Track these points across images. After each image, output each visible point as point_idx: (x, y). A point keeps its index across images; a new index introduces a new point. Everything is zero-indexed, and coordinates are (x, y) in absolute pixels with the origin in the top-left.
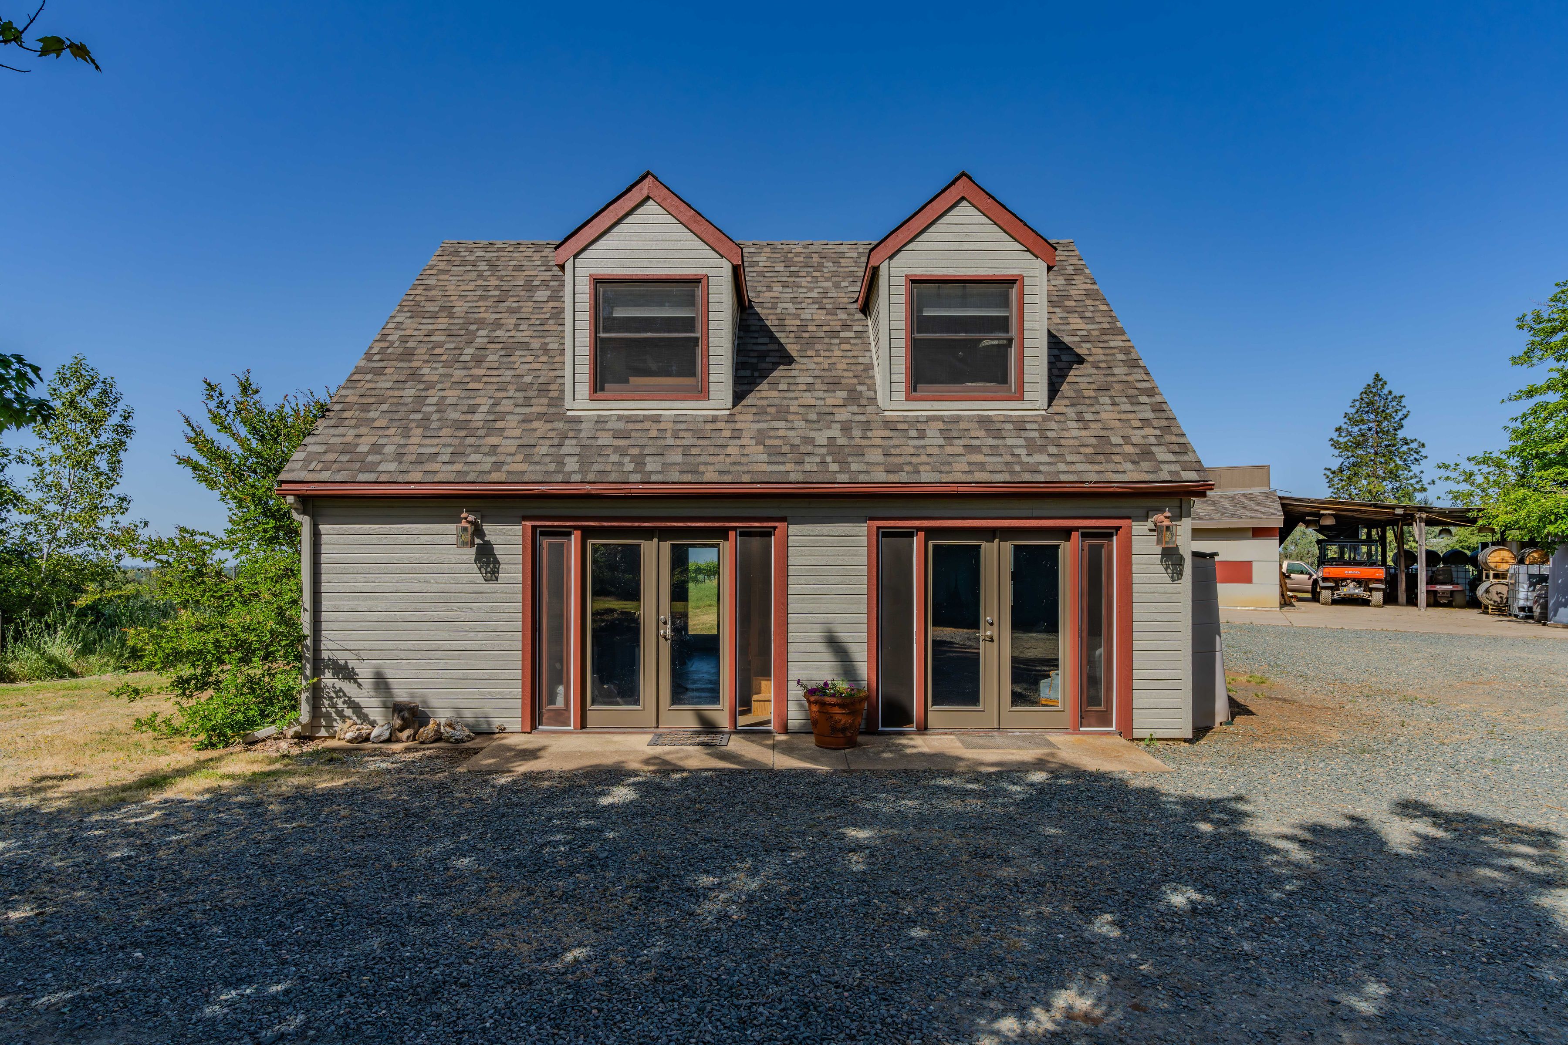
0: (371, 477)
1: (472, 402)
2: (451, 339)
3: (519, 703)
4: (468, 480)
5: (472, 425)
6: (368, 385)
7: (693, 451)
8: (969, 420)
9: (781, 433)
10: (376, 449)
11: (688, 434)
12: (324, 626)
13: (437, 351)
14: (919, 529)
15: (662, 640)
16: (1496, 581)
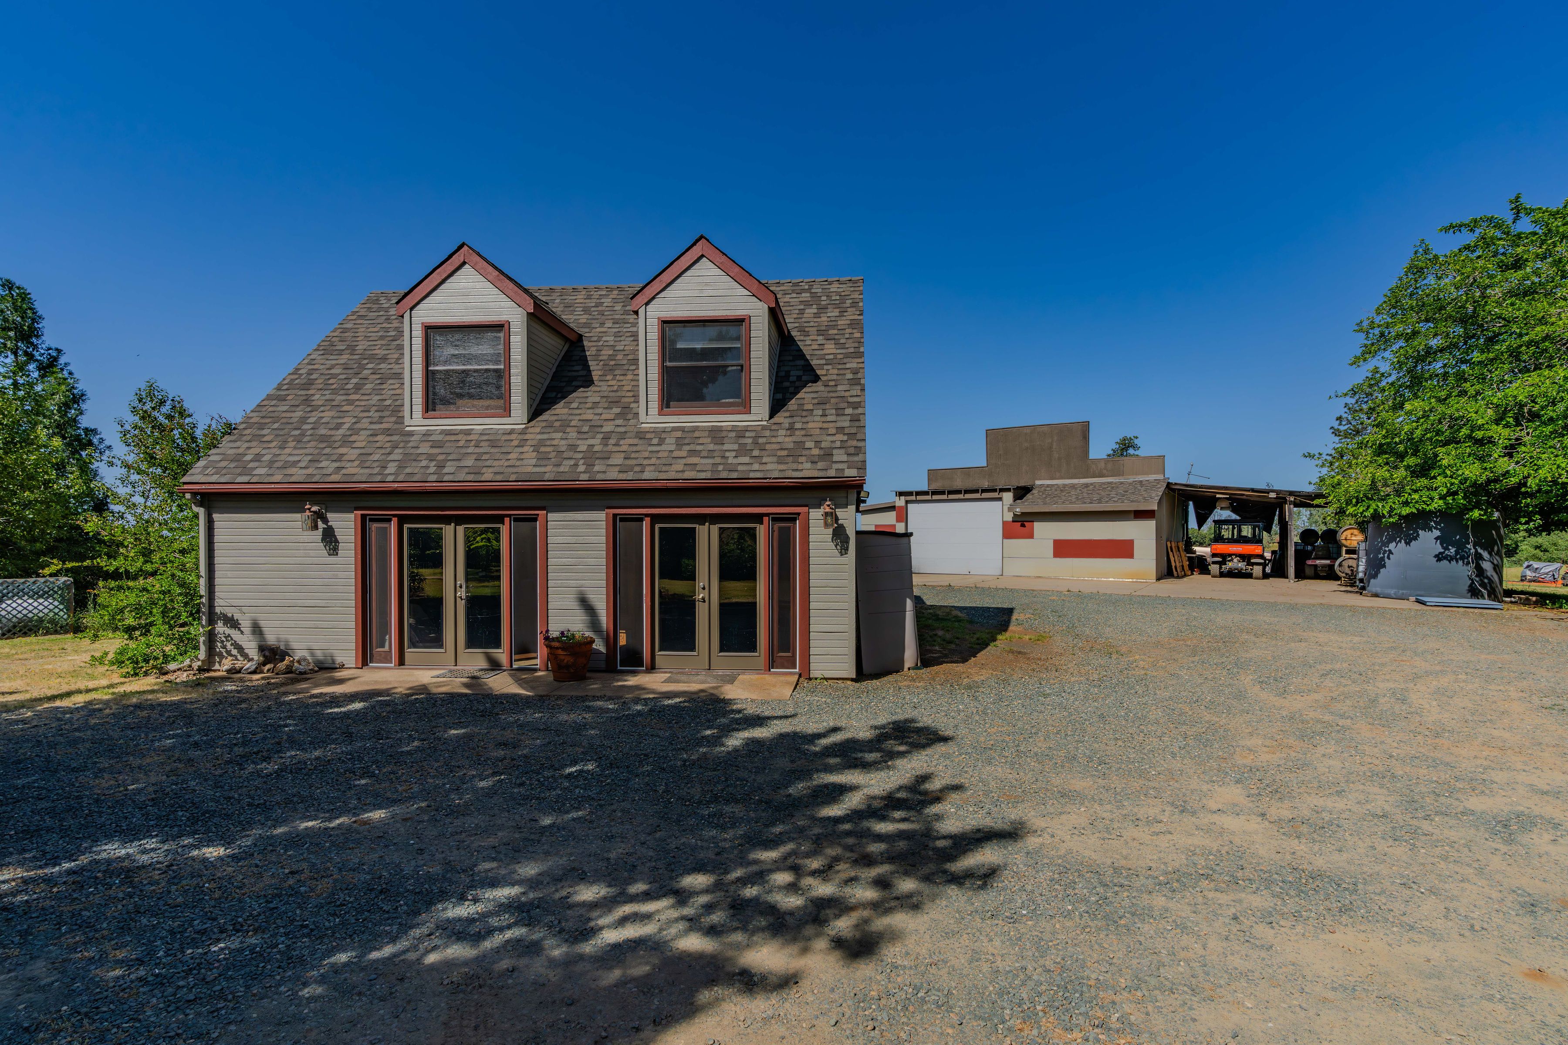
0: (245, 479)
1: (340, 421)
2: (345, 371)
3: (353, 646)
4: (313, 480)
5: (333, 439)
6: (271, 409)
7: (485, 457)
8: (704, 429)
9: (555, 442)
10: (258, 458)
11: (487, 444)
12: (217, 588)
13: (331, 381)
14: (647, 515)
15: (458, 600)
16: (1348, 556)
